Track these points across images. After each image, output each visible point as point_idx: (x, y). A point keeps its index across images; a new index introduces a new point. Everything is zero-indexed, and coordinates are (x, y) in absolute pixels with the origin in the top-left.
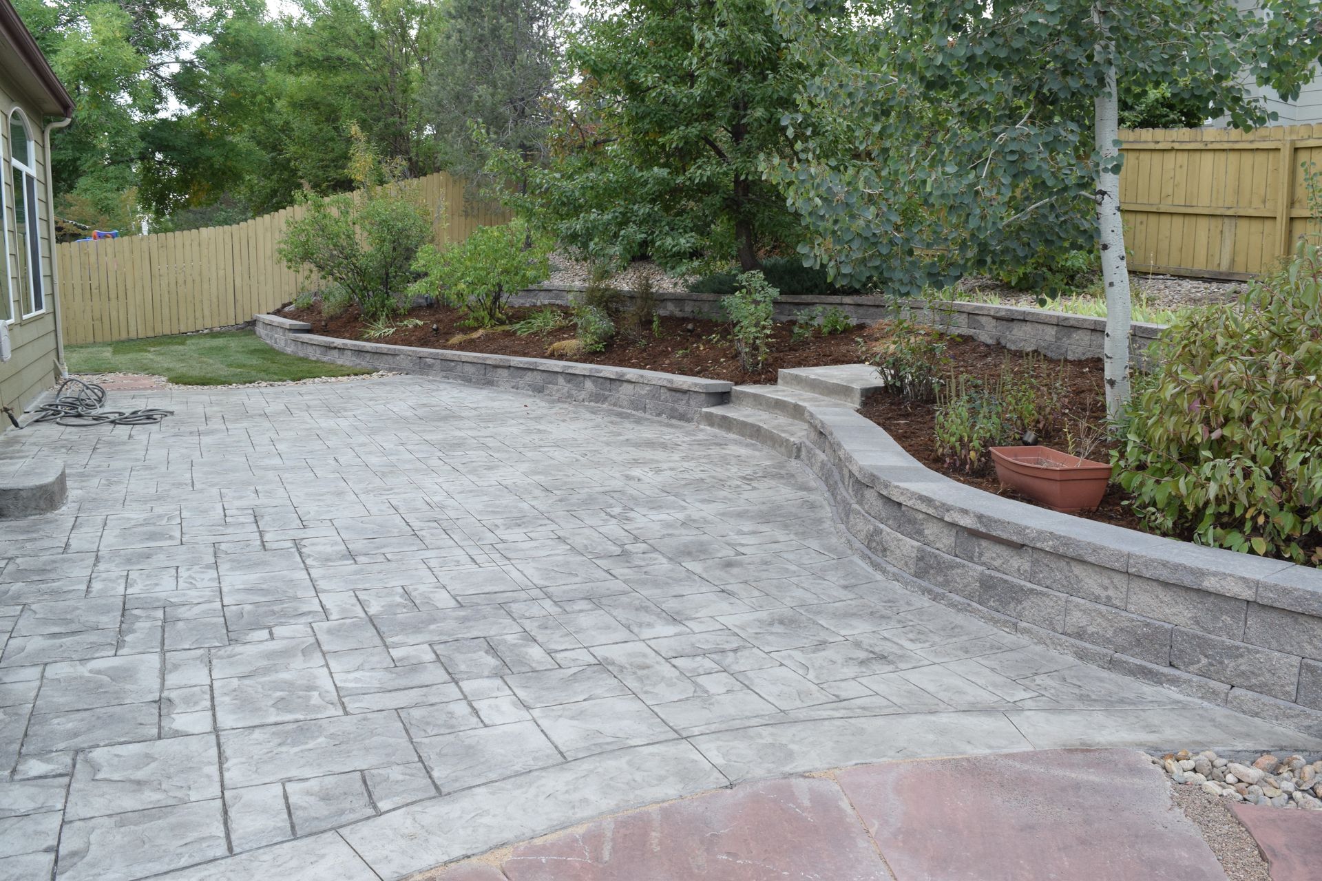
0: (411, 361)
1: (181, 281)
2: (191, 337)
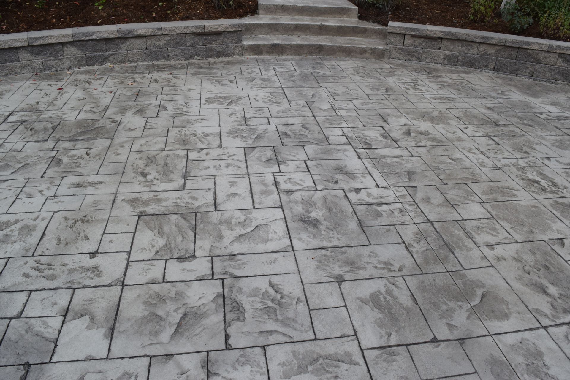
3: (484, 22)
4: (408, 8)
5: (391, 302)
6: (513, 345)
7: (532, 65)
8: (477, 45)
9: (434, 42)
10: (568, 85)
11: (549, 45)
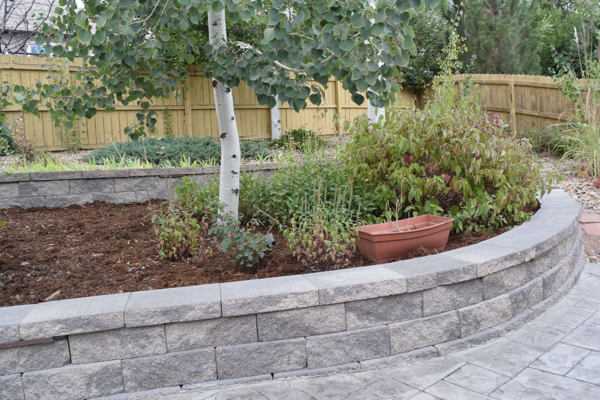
3: (191, 256)
4: (24, 263)
7: (297, 343)
8: (159, 330)
9: (47, 351)
10: (386, 363)
11: (318, 292)
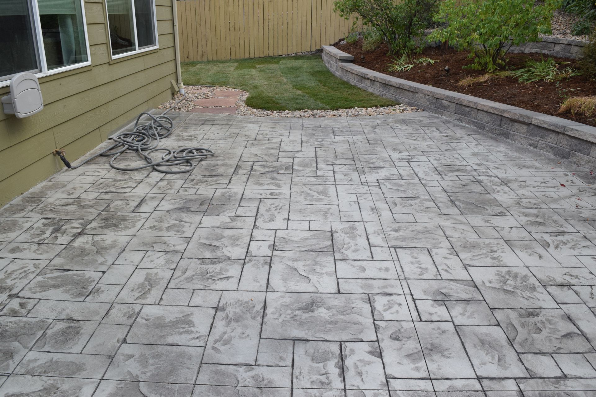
0: (428, 100)
1: (280, 23)
2: (284, 58)
5: (177, 330)
6: (80, 390)
